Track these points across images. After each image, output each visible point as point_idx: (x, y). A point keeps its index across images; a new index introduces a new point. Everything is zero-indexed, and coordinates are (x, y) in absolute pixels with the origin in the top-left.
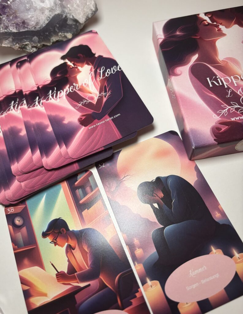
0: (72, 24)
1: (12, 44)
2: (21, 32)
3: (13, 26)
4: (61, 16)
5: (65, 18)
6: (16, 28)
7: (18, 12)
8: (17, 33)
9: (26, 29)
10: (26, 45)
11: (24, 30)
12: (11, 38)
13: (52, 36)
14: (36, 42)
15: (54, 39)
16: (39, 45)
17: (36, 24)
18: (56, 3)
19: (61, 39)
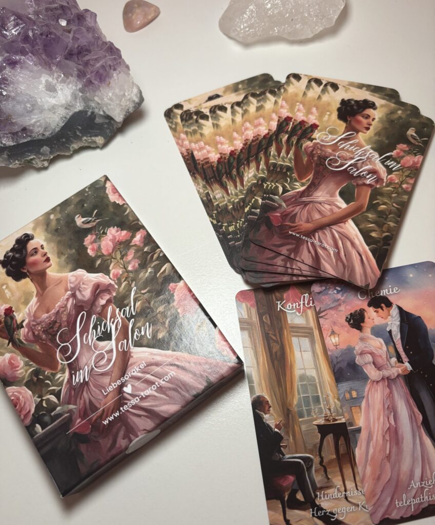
0: (103, 123)
1: (8, 163)
2: (22, 143)
3: (7, 137)
4: (84, 114)
5: (90, 116)
6: (12, 138)
7: (13, 117)
8: (14, 145)
9: (29, 139)
10: (32, 159)
11: (26, 141)
12: (5, 154)
13: (72, 142)
14: (47, 154)
15: (75, 146)
16: (52, 157)
17: (45, 130)
18: (75, 96)
19: (86, 145)
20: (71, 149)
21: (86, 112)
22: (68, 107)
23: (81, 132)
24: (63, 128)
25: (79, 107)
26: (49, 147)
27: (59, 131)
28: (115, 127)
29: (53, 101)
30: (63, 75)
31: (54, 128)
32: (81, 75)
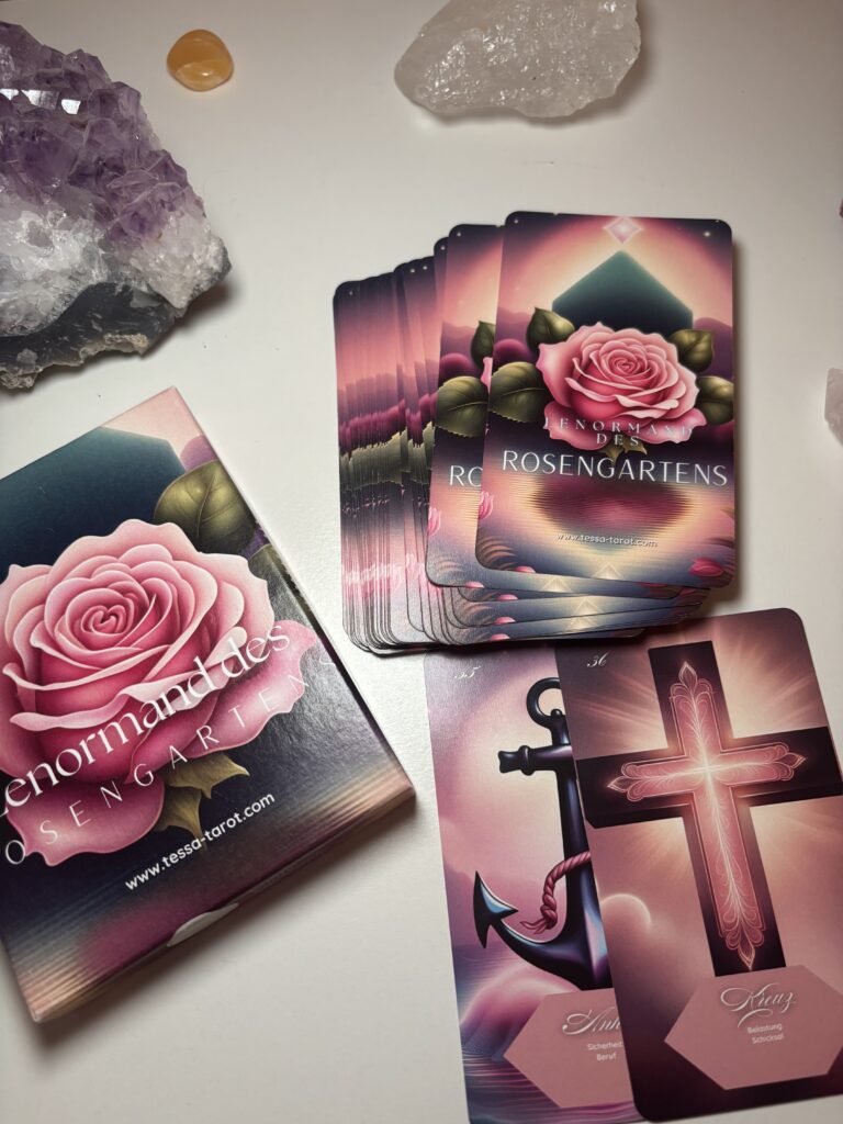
0: (146, 308)
4: (107, 289)
13: (83, 343)
15: (90, 350)
16: (41, 370)
17: (26, 319)
18: (89, 255)
19: (113, 348)
20: (82, 356)
21: (112, 286)
22: (74, 276)
23: (101, 323)
24: (64, 315)
25: (97, 275)
26: (34, 351)
27: (56, 321)
28: (171, 315)
29: (44, 264)
30: (65, 215)
31: (44, 314)
32: (103, 215)
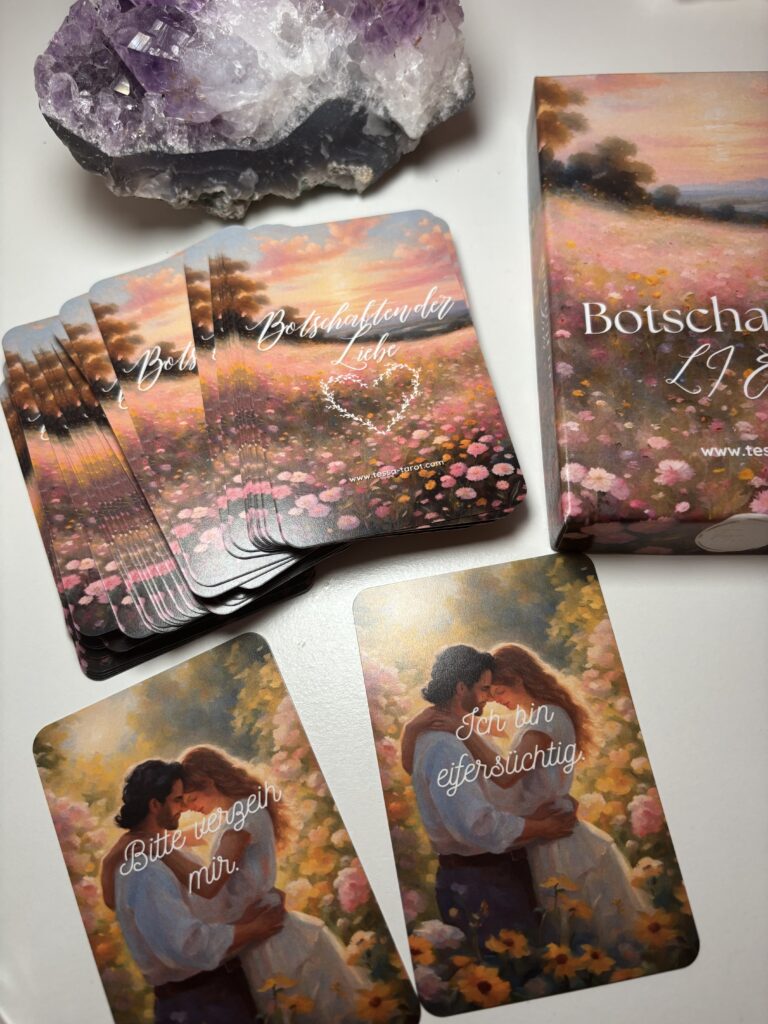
0: (378, 136)
1: (168, 193)
2: (205, 153)
3: (180, 132)
4: (345, 108)
5: (357, 114)
6: (190, 138)
7: (203, 88)
8: (190, 155)
9: (222, 146)
10: (217, 195)
11: (215, 148)
12: (168, 171)
13: (305, 170)
14: (250, 189)
15: (310, 180)
16: (257, 197)
17: (259, 131)
18: (334, 62)
19: (333, 181)
20: (300, 186)
21: (350, 104)
22: (316, 84)
23: (330, 147)
24: (296, 133)
25: (337, 91)
26: (256, 172)
27: (287, 139)
28: (399, 151)
29: (290, 66)
30: (322, 8)
31: (277, 128)
32: (363, 11)
